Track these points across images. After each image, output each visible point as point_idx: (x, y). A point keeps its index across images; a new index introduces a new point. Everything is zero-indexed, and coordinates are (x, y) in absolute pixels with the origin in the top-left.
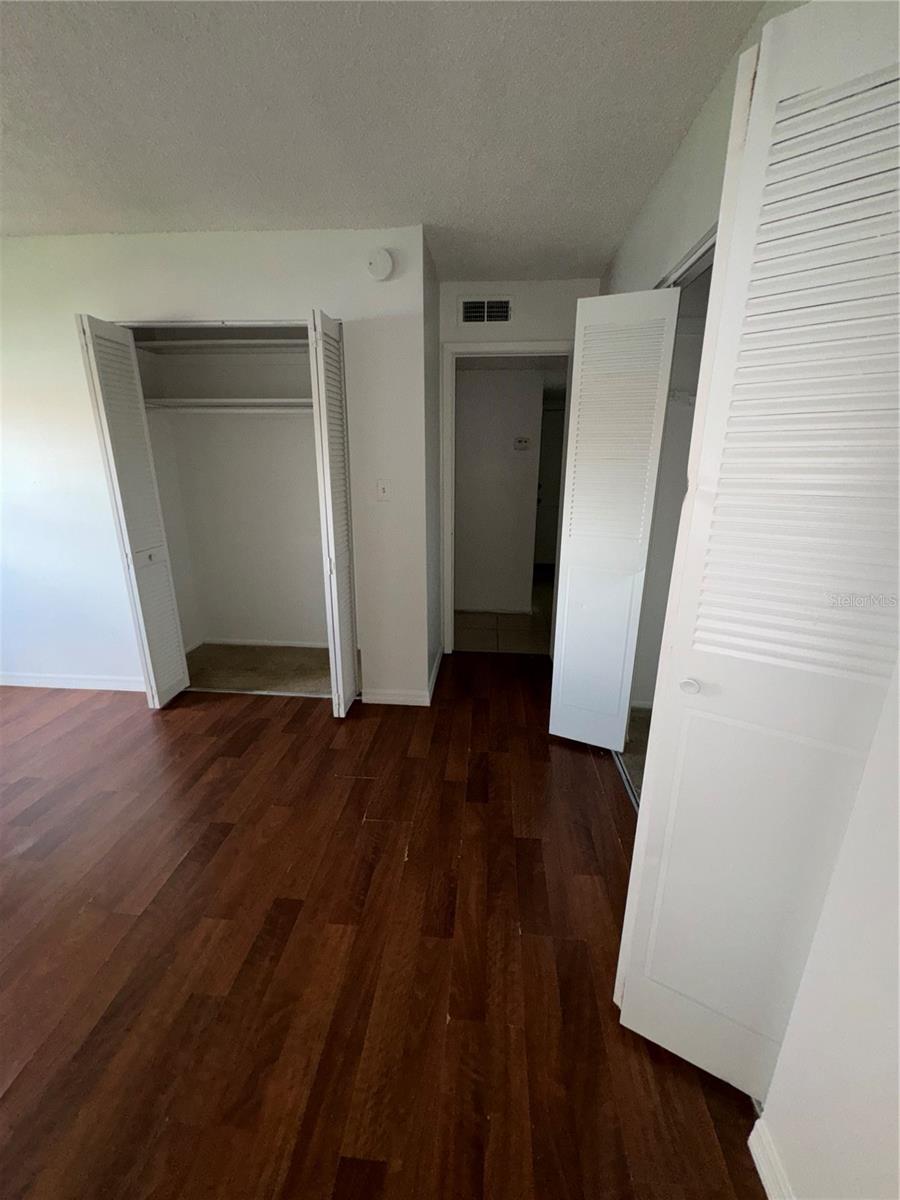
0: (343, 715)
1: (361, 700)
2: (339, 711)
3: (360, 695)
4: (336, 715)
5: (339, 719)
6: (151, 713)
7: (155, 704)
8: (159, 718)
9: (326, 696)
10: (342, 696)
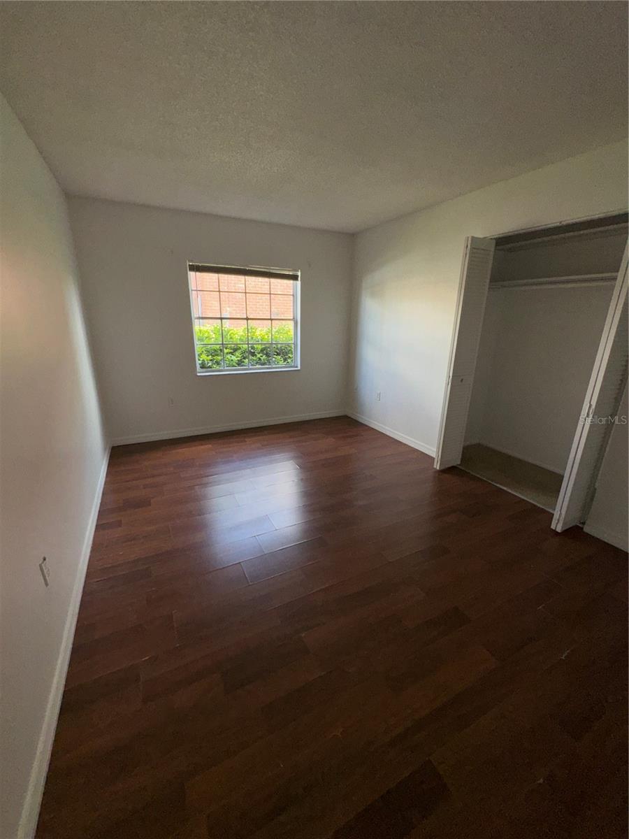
0: (559, 529)
1: (582, 528)
2: (558, 525)
3: (584, 523)
4: (553, 527)
5: (554, 531)
6: (434, 470)
7: (437, 466)
8: (437, 475)
9: (552, 512)
10: (563, 516)
